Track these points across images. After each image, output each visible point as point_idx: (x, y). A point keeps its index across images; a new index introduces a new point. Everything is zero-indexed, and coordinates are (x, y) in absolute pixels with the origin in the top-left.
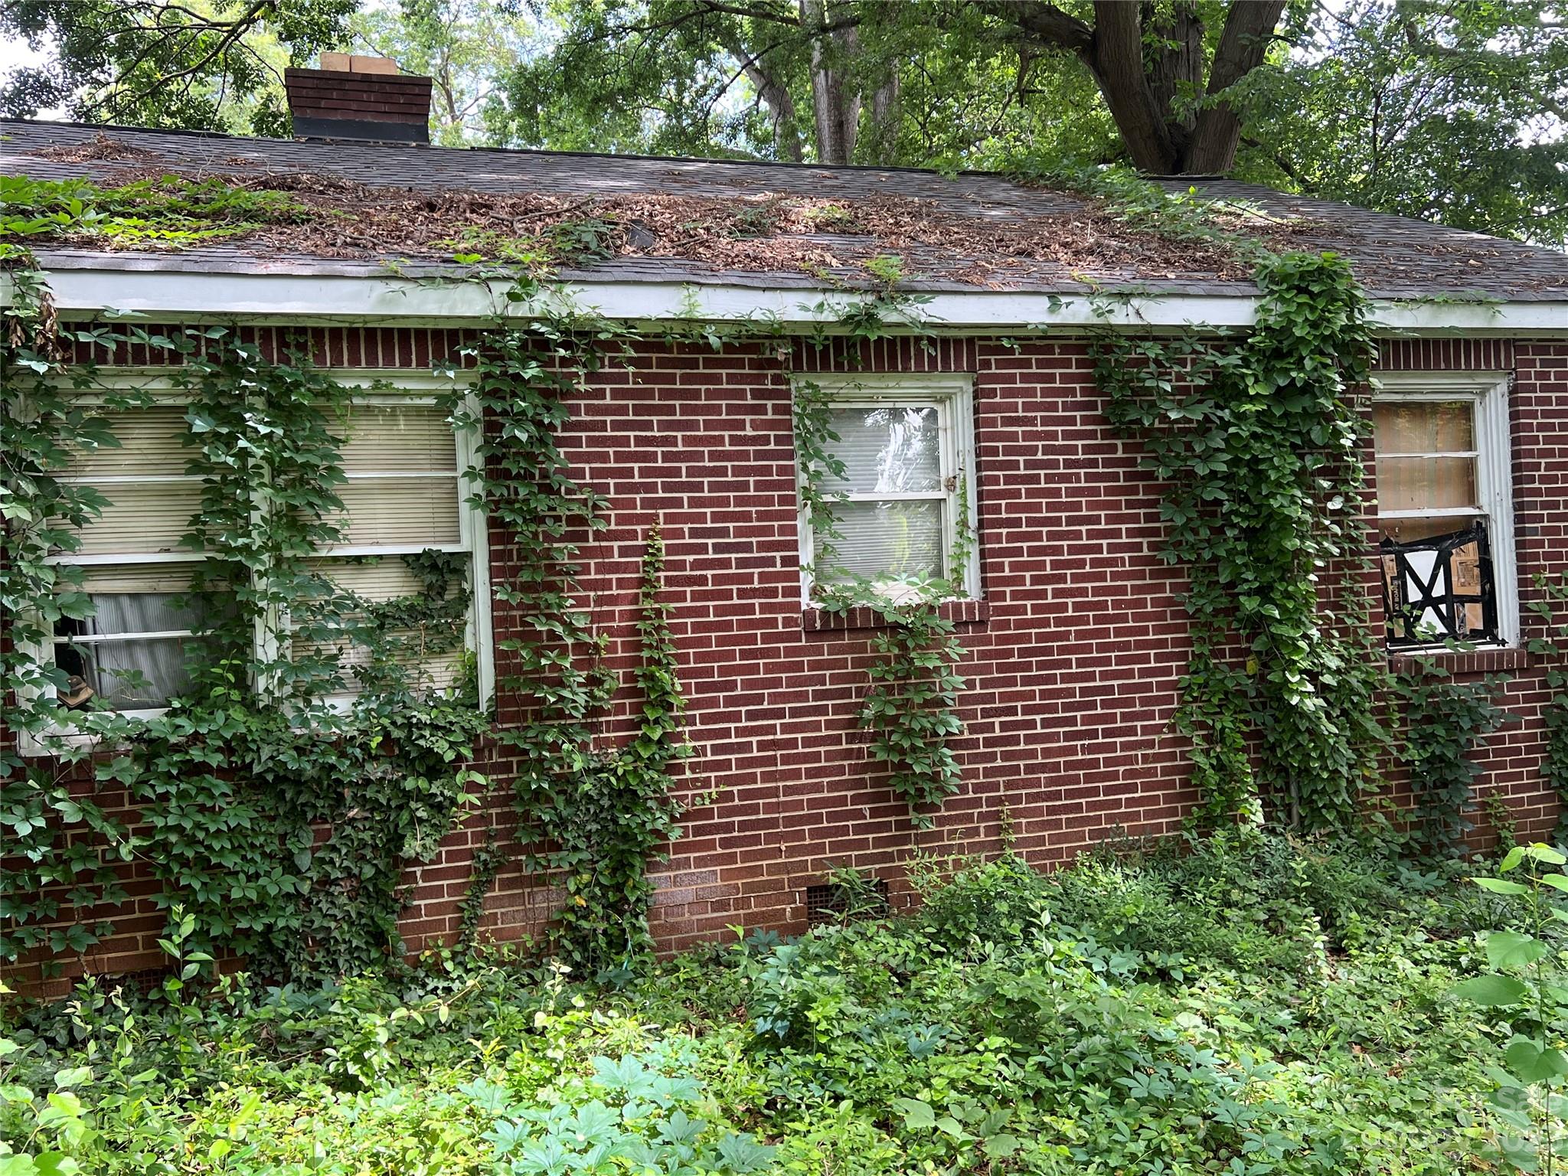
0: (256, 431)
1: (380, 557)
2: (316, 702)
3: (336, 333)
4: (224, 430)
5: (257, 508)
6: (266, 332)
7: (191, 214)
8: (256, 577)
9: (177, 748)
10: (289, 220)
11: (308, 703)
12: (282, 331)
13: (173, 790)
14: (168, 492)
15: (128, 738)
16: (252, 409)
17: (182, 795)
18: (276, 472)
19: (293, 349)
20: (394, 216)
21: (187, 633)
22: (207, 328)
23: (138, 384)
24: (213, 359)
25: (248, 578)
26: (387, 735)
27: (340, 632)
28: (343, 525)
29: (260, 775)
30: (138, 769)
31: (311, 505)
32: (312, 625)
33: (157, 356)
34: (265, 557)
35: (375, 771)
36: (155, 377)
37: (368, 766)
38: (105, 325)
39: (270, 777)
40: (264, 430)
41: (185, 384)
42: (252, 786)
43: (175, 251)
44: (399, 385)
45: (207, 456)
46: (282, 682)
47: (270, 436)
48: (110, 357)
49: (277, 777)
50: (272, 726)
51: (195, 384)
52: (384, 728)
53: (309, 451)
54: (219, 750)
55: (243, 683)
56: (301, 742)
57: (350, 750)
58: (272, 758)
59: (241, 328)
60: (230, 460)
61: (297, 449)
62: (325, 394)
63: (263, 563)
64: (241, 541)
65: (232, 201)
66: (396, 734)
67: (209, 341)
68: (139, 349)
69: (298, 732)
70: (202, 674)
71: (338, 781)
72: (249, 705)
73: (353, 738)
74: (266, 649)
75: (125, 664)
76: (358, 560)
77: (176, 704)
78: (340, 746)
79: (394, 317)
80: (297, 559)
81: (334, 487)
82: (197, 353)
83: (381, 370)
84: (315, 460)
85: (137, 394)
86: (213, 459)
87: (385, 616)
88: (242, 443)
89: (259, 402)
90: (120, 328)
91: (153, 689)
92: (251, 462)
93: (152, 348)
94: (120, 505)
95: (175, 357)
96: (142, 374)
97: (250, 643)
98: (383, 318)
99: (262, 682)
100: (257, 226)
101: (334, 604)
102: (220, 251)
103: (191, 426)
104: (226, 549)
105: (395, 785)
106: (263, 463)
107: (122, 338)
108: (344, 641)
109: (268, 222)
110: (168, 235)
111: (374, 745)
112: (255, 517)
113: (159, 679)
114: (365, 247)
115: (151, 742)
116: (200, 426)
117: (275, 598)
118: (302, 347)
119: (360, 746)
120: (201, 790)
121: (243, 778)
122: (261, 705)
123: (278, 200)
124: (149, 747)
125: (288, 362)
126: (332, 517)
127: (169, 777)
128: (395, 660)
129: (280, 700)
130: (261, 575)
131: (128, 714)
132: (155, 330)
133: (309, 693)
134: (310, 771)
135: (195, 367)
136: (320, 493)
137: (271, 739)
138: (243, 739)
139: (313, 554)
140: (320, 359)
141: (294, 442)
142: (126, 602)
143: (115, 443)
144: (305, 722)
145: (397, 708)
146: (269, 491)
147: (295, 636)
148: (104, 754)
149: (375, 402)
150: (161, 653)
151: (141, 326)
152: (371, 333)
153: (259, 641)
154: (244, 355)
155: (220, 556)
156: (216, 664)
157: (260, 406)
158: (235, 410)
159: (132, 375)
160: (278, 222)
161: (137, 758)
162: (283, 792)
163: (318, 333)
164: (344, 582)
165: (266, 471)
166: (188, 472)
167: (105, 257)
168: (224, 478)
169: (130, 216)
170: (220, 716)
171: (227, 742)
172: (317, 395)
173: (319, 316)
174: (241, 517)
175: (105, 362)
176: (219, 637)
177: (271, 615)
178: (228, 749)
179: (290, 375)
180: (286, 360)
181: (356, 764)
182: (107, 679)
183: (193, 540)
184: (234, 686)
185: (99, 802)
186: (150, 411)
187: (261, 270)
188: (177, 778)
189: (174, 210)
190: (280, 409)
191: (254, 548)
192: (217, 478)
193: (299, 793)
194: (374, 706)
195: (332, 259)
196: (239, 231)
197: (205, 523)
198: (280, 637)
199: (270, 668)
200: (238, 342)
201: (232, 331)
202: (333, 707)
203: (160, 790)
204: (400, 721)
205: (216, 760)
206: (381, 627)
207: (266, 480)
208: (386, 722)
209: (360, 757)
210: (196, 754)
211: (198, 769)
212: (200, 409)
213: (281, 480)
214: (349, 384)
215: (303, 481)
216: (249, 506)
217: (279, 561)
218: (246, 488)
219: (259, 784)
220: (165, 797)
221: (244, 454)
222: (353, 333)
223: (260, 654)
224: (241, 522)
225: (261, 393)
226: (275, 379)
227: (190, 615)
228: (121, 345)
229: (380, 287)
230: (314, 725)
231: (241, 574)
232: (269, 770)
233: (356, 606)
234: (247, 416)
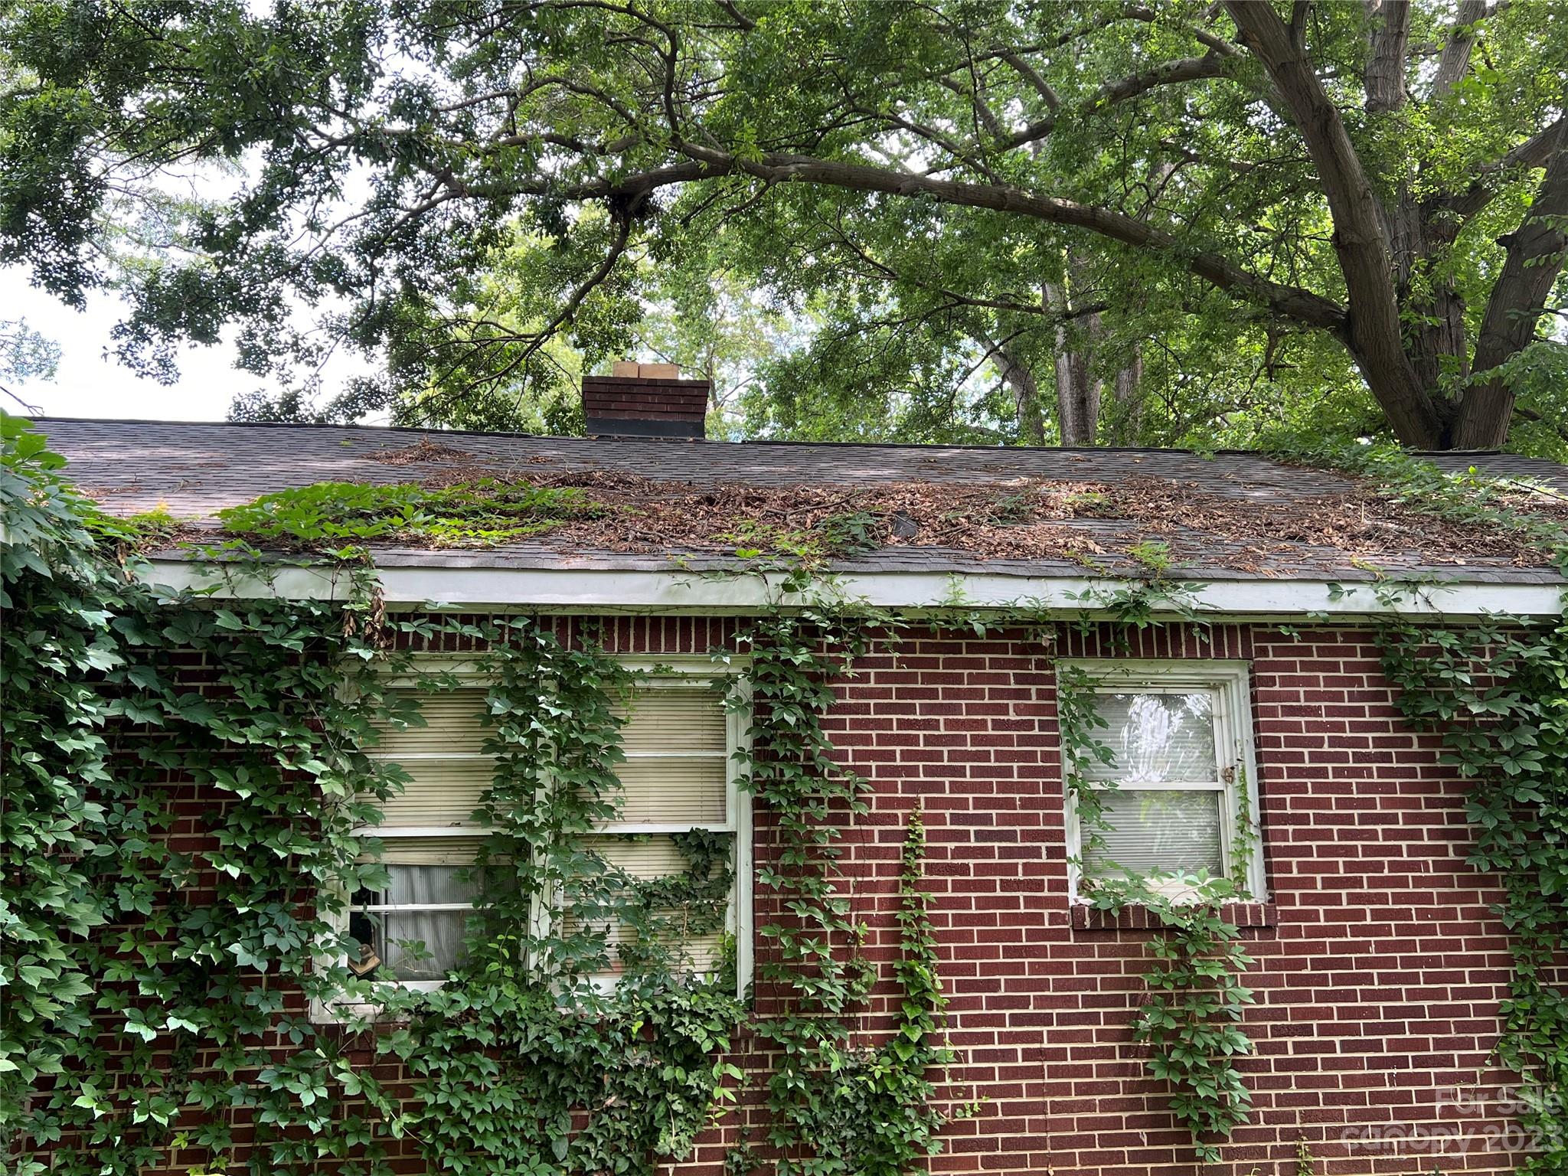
0: (547, 712)
1: (651, 835)
2: (582, 981)
3: (624, 621)
4: (520, 712)
5: (542, 786)
6: (563, 621)
7: (502, 513)
8: (536, 853)
9: (451, 1023)
10: (587, 516)
11: (574, 981)
12: (577, 620)
13: (445, 1066)
14: (466, 768)
15: (408, 1011)
16: (545, 692)
17: (453, 1072)
18: (562, 751)
19: (585, 636)
20: (678, 512)
21: (469, 906)
22: (512, 618)
23: (447, 668)
24: (514, 645)
25: (528, 854)
26: (648, 1020)
27: (609, 910)
28: (618, 803)
29: (525, 1055)
30: (415, 1044)
31: (591, 783)
32: (584, 902)
33: (466, 643)
34: (546, 834)
35: (634, 1057)
36: (462, 662)
37: (628, 1052)
38: (423, 616)
39: (535, 1059)
40: (554, 712)
41: (488, 668)
42: (517, 1066)
43: (488, 548)
44: (678, 669)
45: (502, 737)
46: (552, 959)
47: (558, 718)
48: (426, 644)
49: (541, 1058)
50: (539, 1004)
51: (497, 668)
52: (645, 1012)
53: (593, 731)
54: (490, 1027)
55: (516, 961)
56: (566, 1023)
57: (612, 1034)
58: (538, 1038)
59: (541, 618)
60: (523, 740)
61: (583, 730)
62: (611, 678)
63: (543, 839)
64: (526, 818)
65: (538, 501)
66: (657, 1019)
67: (512, 630)
68: (450, 638)
69: (564, 1012)
70: (480, 949)
71: (600, 1067)
72: (520, 982)
73: (615, 1021)
74: (540, 925)
75: (410, 936)
76: (630, 837)
77: (454, 978)
78: (603, 1029)
79: (677, 607)
80: (575, 836)
81: (614, 767)
82: (501, 641)
83: (662, 655)
84: (598, 740)
85: (445, 678)
86: (508, 739)
87: (651, 895)
88: (535, 725)
89: (551, 684)
90: (436, 618)
91: (433, 960)
92: (540, 741)
93: (462, 636)
94: (420, 781)
95: (481, 644)
96: (451, 659)
97: (525, 918)
98: (668, 608)
99: (533, 959)
100: (558, 522)
101: (606, 881)
102: (527, 547)
103: (490, 708)
104: (512, 824)
105: (653, 1073)
106: (553, 745)
107: (438, 628)
108: (612, 919)
109: (569, 519)
110: (484, 533)
111: (635, 1030)
112: (540, 795)
113: (439, 950)
114: (653, 542)
115: (428, 1014)
116: (499, 708)
117: (553, 874)
118: (594, 635)
119: (622, 1031)
120: (471, 1068)
121: (510, 1057)
122: (531, 981)
123: (574, 497)
124: (426, 1021)
125: (580, 648)
126: (608, 796)
127: (442, 1053)
128: (659, 941)
129: (548, 978)
130: (541, 850)
131: (411, 986)
132: (466, 619)
133: (576, 971)
134: (573, 1054)
135: (499, 654)
136: (600, 771)
137: (539, 1018)
138: (512, 1016)
139: (589, 831)
140: (609, 646)
141: (580, 722)
142: (416, 873)
143: (419, 722)
144: (571, 1002)
145: (659, 990)
146: (555, 769)
147: (567, 912)
148: (384, 1027)
149: (655, 684)
150: (443, 923)
151: (454, 616)
152: (656, 621)
153: (533, 917)
154: (543, 642)
155: (505, 832)
156: (491, 940)
157: (552, 689)
158: (530, 693)
159: (441, 660)
160: (577, 518)
161: (414, 1031)
162: (546, 1074)
163: (609, 621)
164: (615, 859)
165: (553, 751)
166: (484, 751)
167: (429, 555)
168: (515, 756)
169: (451, 516)
170: (493, 992)
171: (497, 1019)
172: (603, 678)
173: (611, 606)
174: (527, 794)
175: (420, 649)
176: (498, 912)
177: (546, 890)
178: (498, 1027)
179: (582, 660)
180: (578, 646)
181: (618, 1049)
182: (394, 950)
183: (482, 816)
184: (506, 962)
185: (376, 1073)
186: (455, 692)
187: (563, 566)
188: (449, 1054)
189: (490, 510)
190: (571, 692)
191: (537, 825)
192: (508, 756)
193: (561, 1076)
194: (636, 987)
195: (624, 553)
196: (543, 528)
197: (494, 800)
198: (554, 914)
199: (543, 944)
200: (537, 631)
201: (533, 619)
202: (597, 987)
203: (433, 1066)
204: (661, 1005)
205: (487, 1038)
206: (647, 906)
207: (552, 759)
208: (647, 1006)
209: (621, 1041)
210: (469, 1031)
211: (466, 1046)
212: (500, 690)
213: (565, 759)
214: (632, 668)
215: (585, 760)
216: (535, 783)
217: (558, 837)
218: (534, 766)
219: (524, 1064)
220: (436, 1073)
221: (535, 734)
222: (640, 621)
223: (533, 930)
224: (526, 798)
225: (554, 677)
226: (568, 664)
227: (476, 888)
228: (437, 634)
229: (667, 580)
230: (579, 1005)
231: (522, 850)
232: (535, 1051)
233: (625, 884)
234: (541, 698)
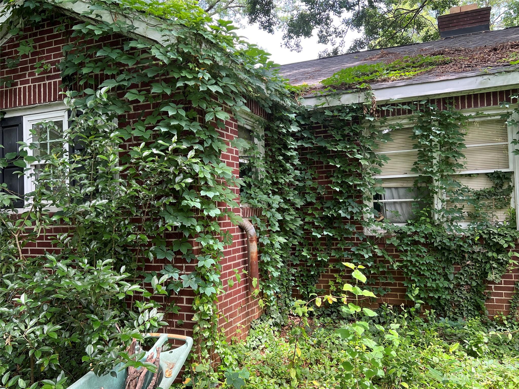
0: (436, 133)
1: (478, 174)
2: (454, 224)
3: (463, 97)
4: (426, 133)
5: (435, 158)
6: (439, 100)
7: (413, 67)
8: (435, 181)
9: (409, 236)
10: (445, 63)
11: (452, 224)
12: (444, 99)
13: (409, 249)
14: (407, 155)
15: (395, 232)
16: (434, 126)
17: (412, 251)
18: (442, 146)
19: (448, 105)
20: (482, 55)
21: (413, 200)
22: (420, 101)
23: (398, 121)
24: (422, 111)
25: (432, 182)
26: (481, 236)
27: (463, 200)
28: (464, 163)
29: (436, 246)
30: (398, 241)
31: (454, 157)
32: (454, 198)
33: (404, 112)
34: (438, 174)
35: (476, 249)
36: (403, 119)
37: (474, 247)
38: (389, 104)
39: (440, 248)
40: (438, 132)
41: (413, 120)
42: (433, 250)
43: (410, 78)
44: (486, 113)
45: (420, 143)
46: (443, 216)
47: (439, 134)
48: (391, 114)
49: (442, 248)
50: (440, 231)
51: (416, 120)
52: (480, 234)
53: (453, 138)
54: (423, 237)
55: (430, 217)
56: (450, 237)
57: (467, 241)
58: (440, 241)
59: (431, 100)
60: (427, 143)
61: (449, 138)
62: (459, 119)
63: (437, 176)
64: (430, 169)
65: (426, 61)
66: (484, 236)
67: (420, 105)
68: (399, 110)
69: (449, 233)
70: (417, 213)
71: (463, 251)
72: (432, 223)
73: (468, 236)
74: (438, 205)
75: (393, 209)
76: (470, 175)
77: (409, 222)
78: (464, 239)
79: (485, 89)
80: (448, 175)
81: (462, 150)
82: (417, 110)
83: (479, 108)
84: (456, 141)
85: (398, 125)
86: (422, 143)
87: (479, 195)
88: (431, 137)
89: (436, 123)
90: (393, 105)
91: (402, 217)
92: (433, 143)
93: (403, 110)
94: (393, 160)
95: (410, 112)
96: (400, 118)
97: (432, 203)
98: (481, 89)
99: (436, 216)
100: (434, 67)
101: (462, 190)
102: (423, 76)
103: (414, 133)
104: (426, 172)
105: (484, 254)
106: (439, 145)
107: (395, 107)
108: (465, 203)
109: (438, 65)
110: (407, 73)
111: (476, 239)
112: (435, 161)
113: (404, 214)
114: (473, 67)
115: (401, 233)
116: (418, 133)
117: (441, 188)
118: (451, 104)
119: (471, 240)
120: (417, 250)
121: (430, 247)
122: (436, 224)
123: (440, 58)
124: (401, 235)
125: (446, 109)
126: (461, 161)
127: (407, 245)
128: (483, 211)
129: (442, 222)
130: (436, 181)
131: (395, 224)
132: (404, 104)
133: (452, 220)
134: (453, 247)
135: (416, 114)
136: (457, 152)
137: (440, 235)
138: (431, 234)
139: (454, 173)
140: (457, 107)
141: (448, 136)
142: (393, 190)
143: (392, 140)
144: (451, 230)
145: (484, 227)
146: (439, 152)
147: (447, 201)
148: (388, 236)
149: (477, 120)
150: (404, 205)
151: (400, 103)
152: (476, 96)
153: (435, 202)
154: (432, 108)
155: (423, 175)
156: (422, 209)
157: (436, 125)
158: (429, 127)
159: (397, 119)
160: (441, 64)
161: (397, 238)
162: (444, 253)
163: (457, 98)
164: (464, 183)
165: (438, 146)
166: (414, 148)
167: (389, 83)
168: (425, 149)
169: (395, 71)
170: (423, 226)
171: (426, 235)
172: (456, 119)
173: (457, 92)
174: (430, 162)
175: (389, 116)
176: (423, 201)
177: (439, 194)
178: (426, 237)
179: (447, 113)
180: (445, 108)
181: (470, 246)
182: (388, 214)
183: (414, 170)
184: (427, 217)
185: (387, 250)
186: (402, 130)
187: (438, 79)
188: (410, 245)
189: (408, 66)
190: (443, 125)
191: (434, 171)
192: (422, 150)
193: (450, 254)
194: (475, 226)
195: (462, 72)
196: (428, 69)
197: (418, 164)
198: (443, 201)
199: (440, 211)
200: (430, 105)
201: (428, 101)
202: (461, 226)
203: (405, 248)
204: (486, 232)
205: (422, 240)
206: (478, 198)
207: (438, 149)
208: (481, 232)
209: (471, 243)
210: (416, 238)
211: (416, 243)
212: (417, 127)
213: (443, 149)
214: (467, 115)
215: (451, 149)
216: (432, 157)
217: (442, 176)
218: (432, 152)
219: (436, 249)
220: (406, 251)
221: (431, 141)
222: (469, 97)
223: (436, 207)
224: (430, 163)
225: (437, 120)
226: (442, 115)
227: (413, 194)
228: (394, 109)
229: (480, 79)
230: (454, 231)
231: (429, 180)
232: (439, 245)
233: (469, 191)
234: (433, 128)
